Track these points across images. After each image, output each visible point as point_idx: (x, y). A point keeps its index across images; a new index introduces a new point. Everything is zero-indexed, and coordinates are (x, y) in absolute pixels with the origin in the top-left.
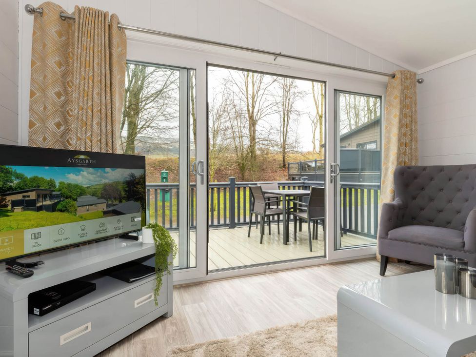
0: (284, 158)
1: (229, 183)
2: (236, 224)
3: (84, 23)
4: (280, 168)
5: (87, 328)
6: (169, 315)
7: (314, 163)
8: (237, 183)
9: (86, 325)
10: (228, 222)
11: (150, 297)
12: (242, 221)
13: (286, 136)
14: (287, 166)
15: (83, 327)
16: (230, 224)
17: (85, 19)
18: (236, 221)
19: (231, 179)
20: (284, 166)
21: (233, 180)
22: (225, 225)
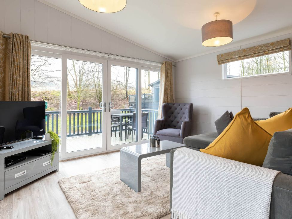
0: (127, 92)
1: (88, 110)
2: (92, 133)
3: (16, 41)
4: (124, 98)
5: (24, 173)
6: (57, 171)
7: (144, 96)
8: (93, 110)
9: (24, 171)
10: (87, 132)
11: (49, 162)
12: (96, 131)
13: (128, 78)
14: (128, 97)
15: (23, 172)
16: (88, 133)
17: (16, 39)
18: (92, 131)
19: (90, 108)
20: (127, 97)
21: (90, 109)
22: (86, 134)
